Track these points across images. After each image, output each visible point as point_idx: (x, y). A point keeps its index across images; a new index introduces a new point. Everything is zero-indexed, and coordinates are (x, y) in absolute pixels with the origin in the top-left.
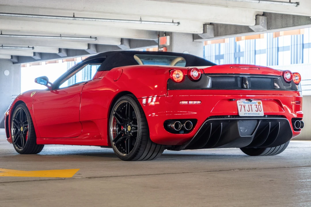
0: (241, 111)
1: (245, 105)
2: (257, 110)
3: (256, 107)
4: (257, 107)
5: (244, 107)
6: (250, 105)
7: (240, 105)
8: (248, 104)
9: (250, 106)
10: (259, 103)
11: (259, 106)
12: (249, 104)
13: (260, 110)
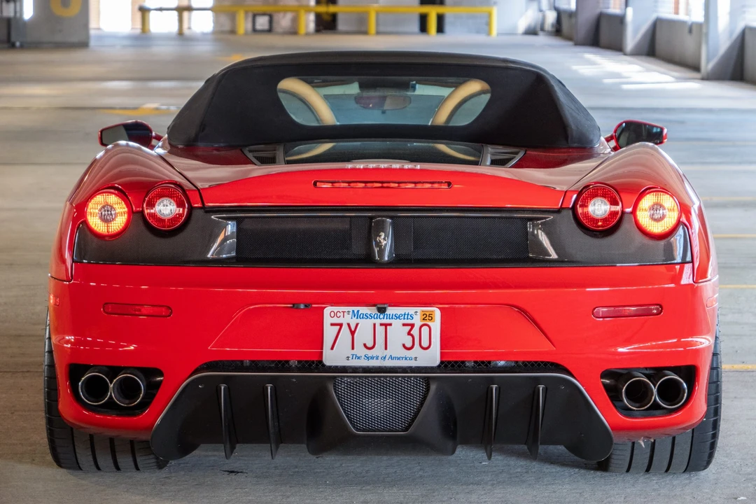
0: (332, 348)
1: (357, 325)
2: (409, 345)
3: (409, 333)
4: (415, 332)
5: (353, 333)
6: (381, 325)
7: (332, 325)
8: (373, 321)
9: (380, 330)
10: (428, 317)
11: (425, 329)
12: (378, 322)
13: (425, 344)
